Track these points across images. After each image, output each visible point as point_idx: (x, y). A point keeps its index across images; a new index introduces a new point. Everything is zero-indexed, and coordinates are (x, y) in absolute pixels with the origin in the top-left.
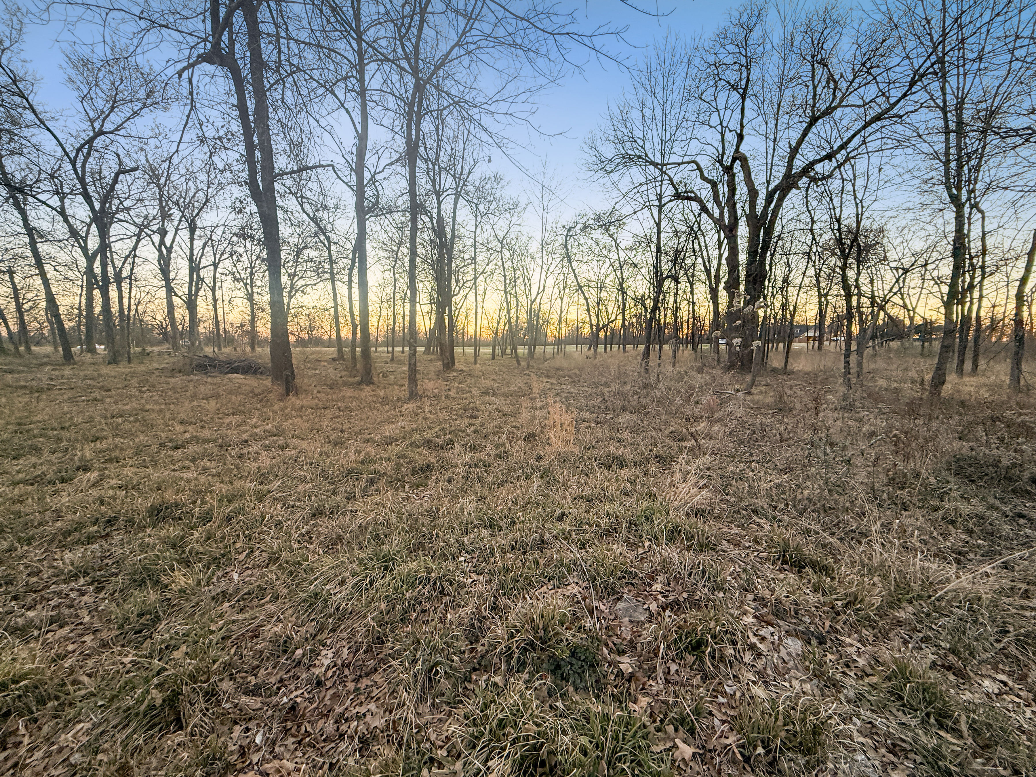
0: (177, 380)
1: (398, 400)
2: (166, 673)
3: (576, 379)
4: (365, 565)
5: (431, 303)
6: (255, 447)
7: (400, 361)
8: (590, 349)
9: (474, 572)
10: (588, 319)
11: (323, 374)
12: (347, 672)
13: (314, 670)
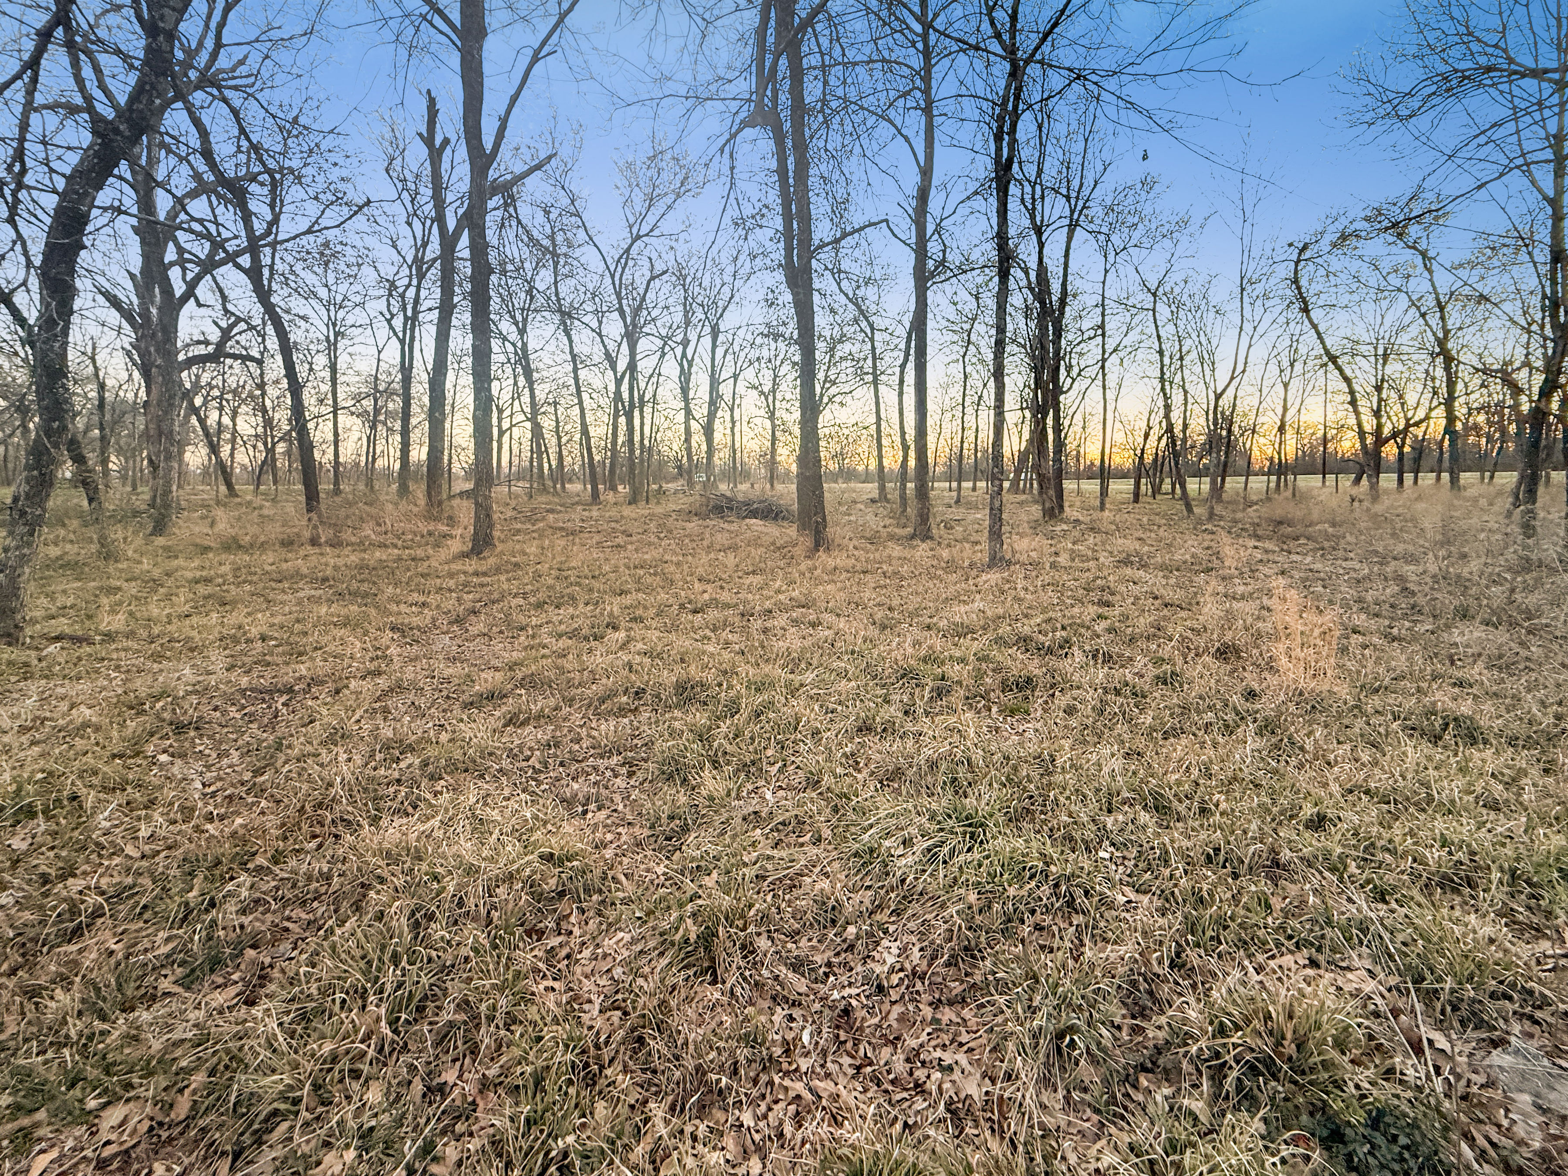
0: (693, 526)
1: (971, 566)
2: (700, 902)
3: (1326, 544)
4: (939, 823)
5: (1022, 409)
6: (781, 621)
7: (969, 503)
8: (1358, 480)
9: (1128, 884)
10: (1352, 421)
11: (860, 522)
12: (919, 986)
13: (872, 965)
